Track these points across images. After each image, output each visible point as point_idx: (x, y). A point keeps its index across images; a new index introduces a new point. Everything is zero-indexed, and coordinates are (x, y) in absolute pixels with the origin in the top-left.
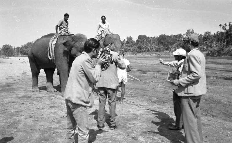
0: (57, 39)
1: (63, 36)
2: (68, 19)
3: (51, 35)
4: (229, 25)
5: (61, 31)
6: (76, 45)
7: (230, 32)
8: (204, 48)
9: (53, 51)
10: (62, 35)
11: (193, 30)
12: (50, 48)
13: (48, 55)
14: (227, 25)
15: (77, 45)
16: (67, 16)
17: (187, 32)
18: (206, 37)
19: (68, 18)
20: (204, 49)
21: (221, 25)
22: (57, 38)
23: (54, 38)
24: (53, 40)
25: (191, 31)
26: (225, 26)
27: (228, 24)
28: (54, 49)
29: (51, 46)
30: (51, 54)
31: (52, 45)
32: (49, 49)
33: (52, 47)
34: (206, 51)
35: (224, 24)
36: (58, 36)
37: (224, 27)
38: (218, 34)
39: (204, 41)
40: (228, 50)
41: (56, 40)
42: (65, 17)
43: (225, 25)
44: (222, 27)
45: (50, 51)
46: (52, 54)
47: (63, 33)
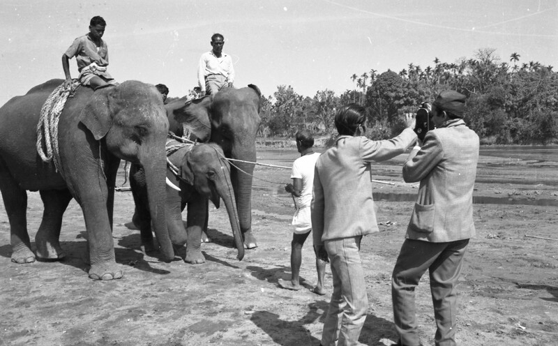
0: (68, 97)
1: (87, 86)
2: (101, 35)
3: (53, 84)
4: (372, 77)
5: (82, 72)
6: (121, 119)
7: (375, 92)
8: (319, 127)
9: (55, 135)
10: (85, 84)
11: (290, 86)
12: (43, 123)
13: (39, 144)
14: (367, 77)
15: (124, 117)
16: (98, 25)
17: (277, 90)
18: (324, 102)
19: (103, 31)
20: (318, 130)
21: (354, 76)
22: (67, 94)
23: (58, 92)
24: (55, 101)
25: (286, 89)
26: (363, 78)
27: (369, 75)
28: (56, 130)
29: (49, 119)
30: (49, 145)
31: (52, 117)
32: (43, 128)
33: (52, 123)
34: (326, 134)
35: (363, 74)
36: (69, 89)
37: (360, 80)
38: (349, 96)
39: (319, 112)
40: (374, 132)
41: (64, 101)
42: (93, 28)
43: (365, 75)
44: (356, 81)
45: (44, 135)
46: (52, 144)
47: (88, 79)
